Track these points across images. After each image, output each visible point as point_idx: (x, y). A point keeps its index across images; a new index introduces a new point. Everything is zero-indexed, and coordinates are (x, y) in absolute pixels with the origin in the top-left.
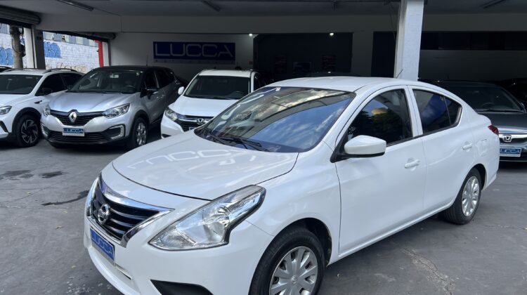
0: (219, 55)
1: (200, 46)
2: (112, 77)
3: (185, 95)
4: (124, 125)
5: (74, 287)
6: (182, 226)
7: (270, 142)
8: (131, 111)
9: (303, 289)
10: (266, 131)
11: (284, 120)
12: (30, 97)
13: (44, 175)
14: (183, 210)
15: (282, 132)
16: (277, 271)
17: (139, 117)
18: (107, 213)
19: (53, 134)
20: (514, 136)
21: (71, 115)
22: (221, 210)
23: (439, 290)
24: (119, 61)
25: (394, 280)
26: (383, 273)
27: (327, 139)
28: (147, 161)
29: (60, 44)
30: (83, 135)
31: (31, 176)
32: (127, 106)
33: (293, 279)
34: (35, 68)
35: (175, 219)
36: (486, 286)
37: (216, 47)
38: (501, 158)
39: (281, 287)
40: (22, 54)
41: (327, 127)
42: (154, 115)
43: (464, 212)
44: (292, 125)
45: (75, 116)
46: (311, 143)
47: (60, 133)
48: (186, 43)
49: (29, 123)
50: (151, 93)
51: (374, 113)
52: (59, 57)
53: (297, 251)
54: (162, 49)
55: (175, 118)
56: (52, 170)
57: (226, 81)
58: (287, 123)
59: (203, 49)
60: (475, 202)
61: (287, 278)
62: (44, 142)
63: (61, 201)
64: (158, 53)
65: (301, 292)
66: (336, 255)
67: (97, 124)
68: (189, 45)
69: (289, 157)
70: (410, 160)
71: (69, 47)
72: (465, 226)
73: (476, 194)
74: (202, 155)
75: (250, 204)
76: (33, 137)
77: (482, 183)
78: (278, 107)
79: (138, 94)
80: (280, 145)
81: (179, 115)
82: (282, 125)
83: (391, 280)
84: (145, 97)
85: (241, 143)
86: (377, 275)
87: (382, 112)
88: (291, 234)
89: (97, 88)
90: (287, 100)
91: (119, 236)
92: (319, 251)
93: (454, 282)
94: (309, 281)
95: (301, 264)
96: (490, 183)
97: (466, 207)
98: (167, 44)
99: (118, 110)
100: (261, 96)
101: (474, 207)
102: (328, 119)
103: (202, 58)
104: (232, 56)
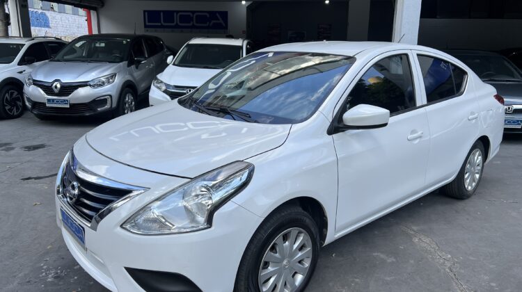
0: (211, 24)
1: (191, 14)
2: (97, 45)
3: (174, 64)
4: (110, 96)
5: (48, 269)
6: (159, 207)
7: (262, 112)
8: (118, 81)
9: (296, 273)
10: (258, 100)
11: (277, 89)
12: (12, 66)
13: (26, 148)
14: (164, 188)
15: (275, 102)
16: (268, 255)
17: (127, 87)
18: (76, 192)
19: (36, 105)
20: (515, 107)
21: (54, 85)
22: (203, 189)
23: (442, 270)
24: (108, 29)
25: (394, 260)
26: (382, 253)
27: (323, 109)
28: (132, 132)
29: (49, 14)
30: (68, 106)
31: (13, 149)
32: (113, 76)
33: (285, 262)
34: (20, 37)
35: (153, 198)
36: (492, 266)
37: (208, 16)
38: (505, 129)
39: (272, 272)
40: (7, 23)
41: (323, 96)
42: (142, 86)
43: (466, 186)
44: (285, 94)
45: (59, 86)
46: (305, 115)
47: (44, 104)
48: (178, 12)
49: (12, 94)
50: (139, 62)
51: (371, 81)
52: (48, 27)
53: (289, 232)
54: (152, 17)
55: (164, 88)
56: (35, 143)
57: (217, 50)
58: (280, 92)
59: (194, 17)
60: (477, 176)
61: (278, 262)
62: (28, 114)
63: (42, 176)
64: (149, 22)
65: (293, 276)
66: (332, 235)
67: (82, 94)
68: (180, 13)
69: (282, 129)
70: (413, 132)
71: (59, 16)
72: (467, 201)
73: (479, 168)
74: (191, 127)
75: (237, 182)
76: (18, 109)
77: (485, 156)
78: (270, 74)
79: (125, 63)
80: (272, 116)
81: (167, 85)
82: (275, 94)
83: (389, 260)
84: (133, 67)
85: (229, 113)
86: (375, 254)
87: (378, 81)
88: (283, 214)
89: (84, 57)
90: (280, 68)
91: (89, 218)
92: (314, 232)
93: (457, 263)
94: (303, 264)
95: (295, 246)
96: (493, 155)
97: (468, 181)
98: (158, 12)
99: (104, 80)
100: (252, 62)
101: (476, 181)
102: (324, 87)
103: (193, 27)
104: (224, 25)
